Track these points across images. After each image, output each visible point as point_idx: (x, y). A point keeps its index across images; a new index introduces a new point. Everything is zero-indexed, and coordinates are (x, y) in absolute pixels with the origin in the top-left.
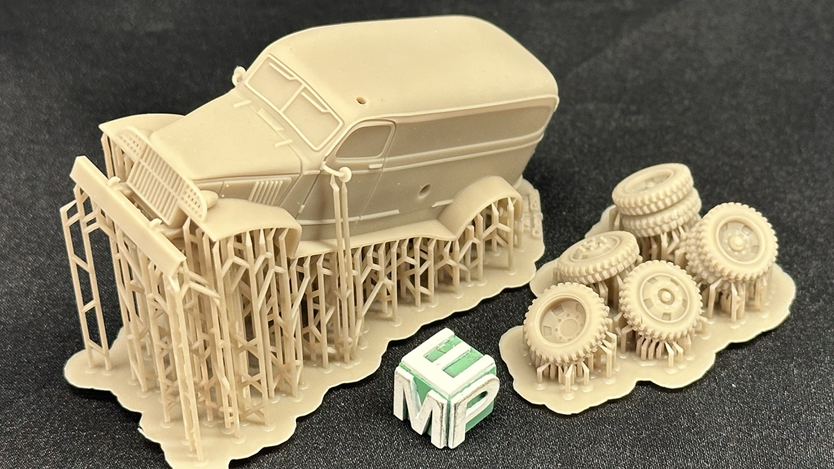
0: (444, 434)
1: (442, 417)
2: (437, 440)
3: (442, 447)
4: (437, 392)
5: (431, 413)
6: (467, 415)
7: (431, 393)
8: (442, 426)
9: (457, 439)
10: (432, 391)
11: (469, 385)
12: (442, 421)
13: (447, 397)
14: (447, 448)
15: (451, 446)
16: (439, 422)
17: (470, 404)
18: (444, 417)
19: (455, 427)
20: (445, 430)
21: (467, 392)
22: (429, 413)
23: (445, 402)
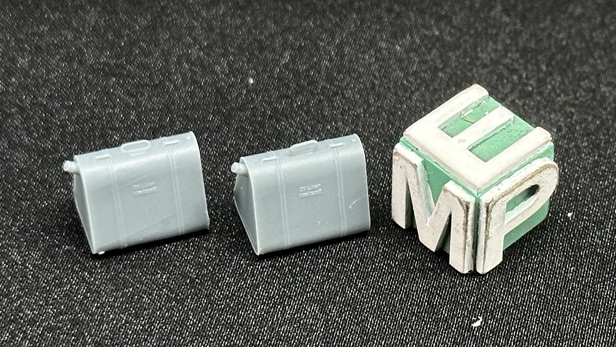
0: (469, 249)
1: (466, 224)
2: (459, 261)
3: (466, 272)
4: (460, 185)
5: (450, 216)
6: (506, 222)
7: (450, 186)
8: (466, 238)
9: (490, 260)
10: (451, 182)
11: (511, 174)
12: (466, 231)
13: (475, 192)
14: (473, 273)
15: (480, 270)
16: (462, 231)
17: (512, 205)
18: (470, 223)
19: (487, 238)
20: (471, 243)
21: (507, 184)
22: (446, 218)
23: (472, 200)
